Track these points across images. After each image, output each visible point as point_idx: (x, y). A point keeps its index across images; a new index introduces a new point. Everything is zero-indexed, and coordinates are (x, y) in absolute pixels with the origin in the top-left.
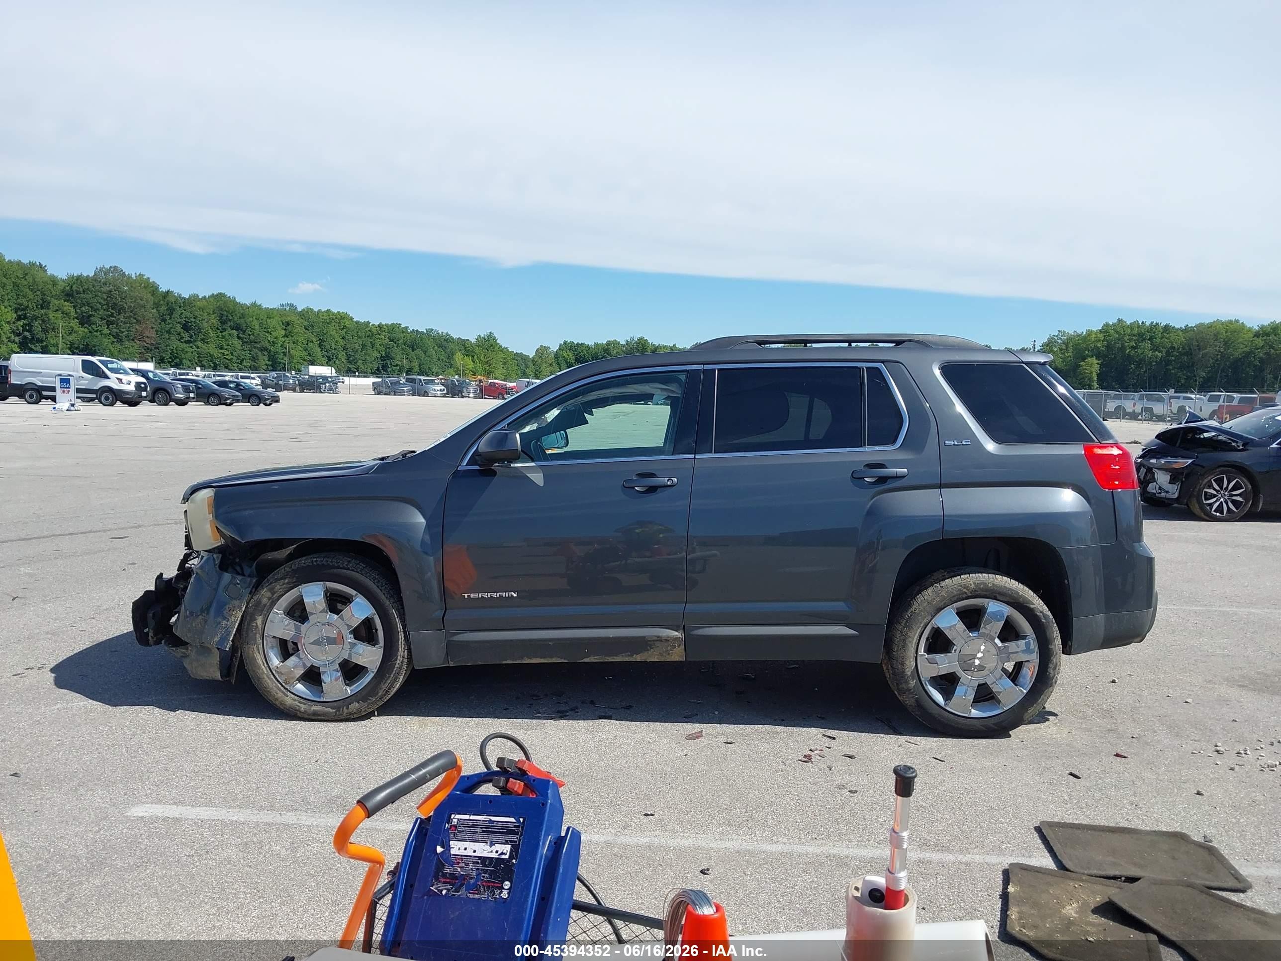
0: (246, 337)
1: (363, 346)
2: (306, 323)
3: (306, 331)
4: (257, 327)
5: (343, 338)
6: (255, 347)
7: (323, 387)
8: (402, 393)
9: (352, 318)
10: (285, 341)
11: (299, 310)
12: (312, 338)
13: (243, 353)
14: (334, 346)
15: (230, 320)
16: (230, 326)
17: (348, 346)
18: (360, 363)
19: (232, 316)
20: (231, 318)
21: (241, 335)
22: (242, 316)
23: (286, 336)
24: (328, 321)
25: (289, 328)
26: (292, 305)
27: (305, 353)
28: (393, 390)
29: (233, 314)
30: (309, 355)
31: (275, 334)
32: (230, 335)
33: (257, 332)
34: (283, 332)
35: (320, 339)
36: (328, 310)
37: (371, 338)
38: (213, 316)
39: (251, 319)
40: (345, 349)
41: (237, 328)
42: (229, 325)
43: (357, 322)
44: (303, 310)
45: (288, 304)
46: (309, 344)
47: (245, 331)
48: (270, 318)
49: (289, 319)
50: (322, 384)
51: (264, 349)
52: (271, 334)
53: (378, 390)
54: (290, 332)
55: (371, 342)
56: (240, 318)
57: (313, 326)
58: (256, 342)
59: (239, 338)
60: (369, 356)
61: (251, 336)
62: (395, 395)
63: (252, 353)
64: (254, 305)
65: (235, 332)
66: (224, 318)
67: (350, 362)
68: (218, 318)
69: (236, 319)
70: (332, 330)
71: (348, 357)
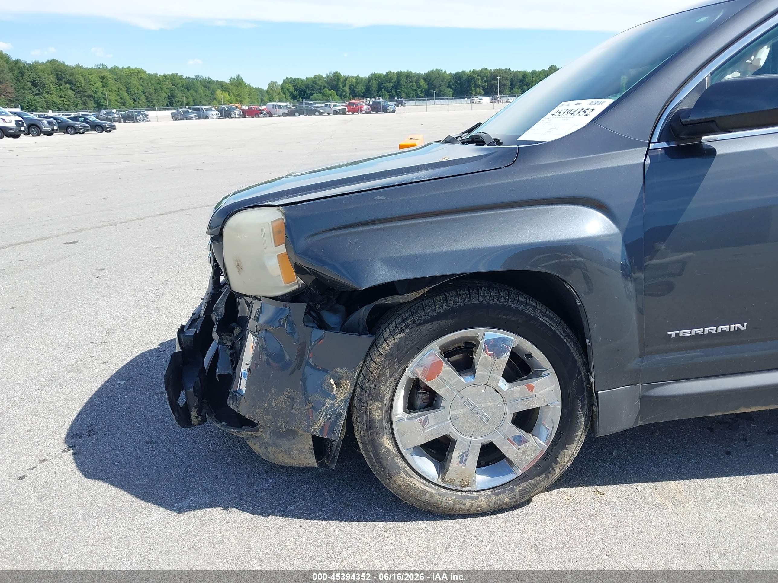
0: (76, 88)
1: (156, 90)
2: (115, 77)
3: (117, 82)
4: (83, 82)
5: (142, 85)
6: (84, 96)
7: (138, 118)
8: (191, 118)
9: (145, 72)
10: (103, 90)
11: (110, 68)
12: (121, 87)
13: (77, 99)
14: (136, 92)
15: (64, 78)
16: (64, 82)
17: (146, 91)
19: (65, 74)
20: (64, 76)
21: (73, 88)
22: (72, 74)
23: (103, 86)
24: (130, 75)
25: (104, 80)
26: (103, 65)
27: (118, 98)
28: (185, 117)
29: (65, 73)
30: (121, 98)
31: (96, 85)
32: (65, 88)
33: (83, 85)
34: (101, 84)
35: (126, 87)
36: (129, 67)
37: (160, 84)
38: (52, 75)
39: (77, 76)
40: (144, 93)
41: (69, 82)
42: (64, 81)
43: (149, 74)
44: (112, 68)
45: (101, 64)
46: (120, 91)
47: (75, 84)
48: (91, 75)
49: (103, 74)
50: (138, 116)
51: (90, 96)
52: (93, 86)
53: (175, 117)
54: (106, 84)
55: (160, 87)
56: (70, 76)
57: (120, 79)
58: (84, 92)
59: (72, 89)
60: (160, 96)
61: (80, 88)
62: (187, 120)
63: (82, 99)
64: (77, 66)
65: (68, 86)
66: (60, 76)
67: (149, 102)
68: (55, 77)
69: (68, 77)
70: (134, 80)
71: (147, 98)
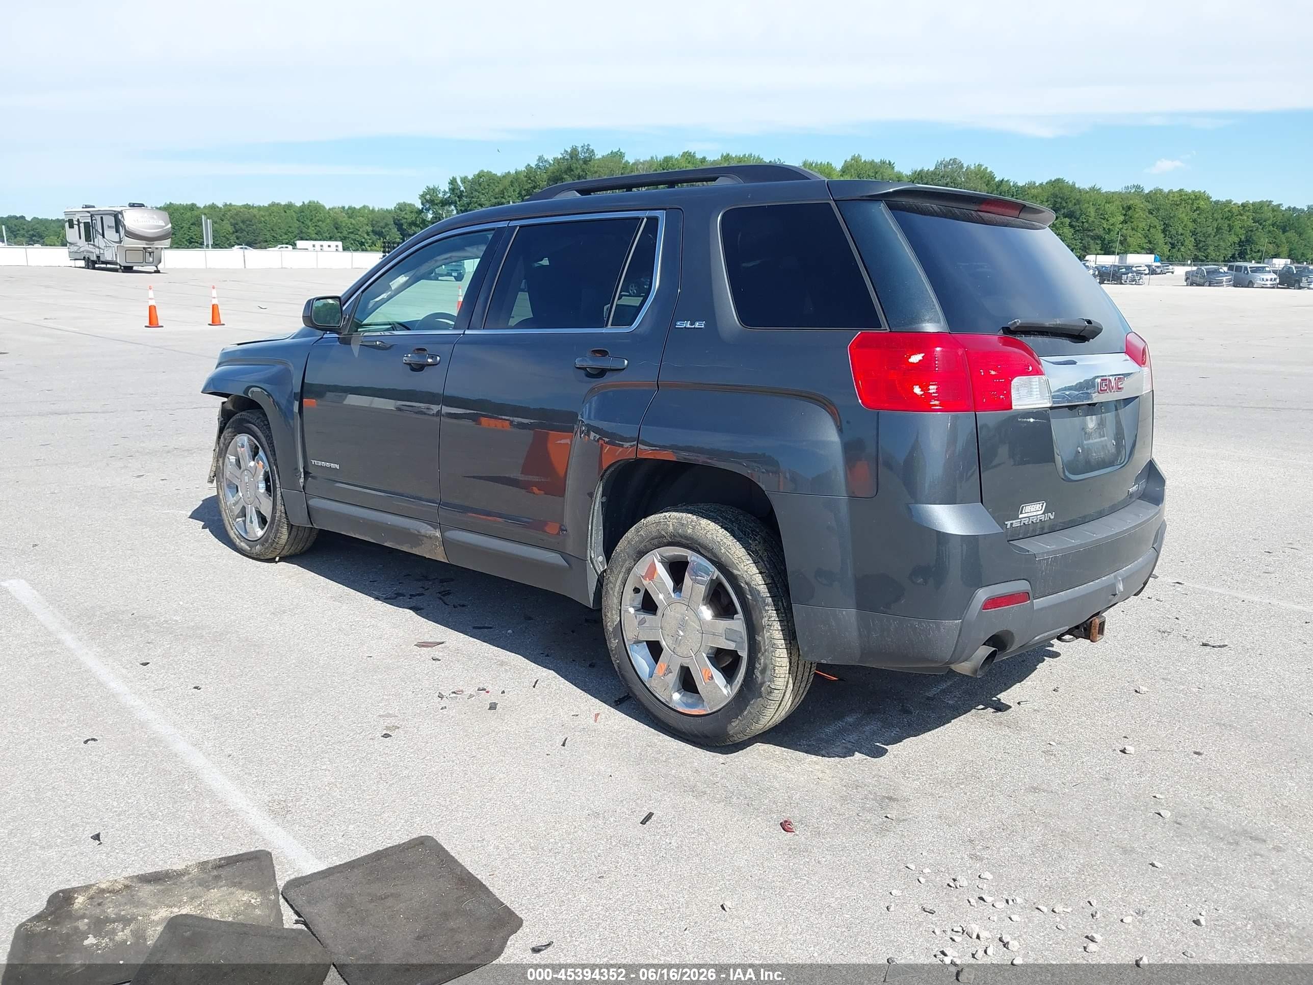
0: (1078, 224)
1: (1218, 229)
2: (1150, 206)
3: (1150, 216)
4: (1093, 214)
5: (1194, 221)
6: (1088, 236)
7: (1124, 277)
8: (1219, 284)
9: (1209, 198)
10: (1122, 228)
11: (1146, 191)
12: (1156, 222)
13: (1074, 242)
14: (1180, 231)
15: (1064, 208)
16: (1064, 214)
17: (1199, 230)
18: (1211, 250)
19: (1066, 203)
20: (1065, 205)
21: (1074, 223)
22: (1078, 202)
23: (1125, 222)
24: (1178, 203)
25: (1130, 213)
26: (1138, 187)
27: (1144, 240)
28: (1210, 280)
29: (1068, 201)
30: (1150, 242)
31: (1111, 221)
32: (1062, 223)
33: (1091, 219)
34: (1122, 218)
35: (1165, 224)
36: (1181, 190)
37: (1229, 221)
38: (1046, 204)
39: (1086, 205)
40: (1194, 233)
41: (1070, 215)
42: (1063, 212)
43: (1217, 202)
44: (1151, 191)
45: (1134, 186)
46: (1151, 230)
47: (1079, 218)
48: (1109, 203)
49: (1131, 202)
50: (1124, 274)
51: (1097, 238)
52: (1108, 220)
53: (1191, 280)
54: (1131, 217)
55: (1229, 225)
56: (1075, 204)
57: (1158, 210)
58: (1089, 230)
59: (1071, 226)
60: (1224, 241)
61: (1085, 224)
62: (1210, 286)
63: (1083, 242)
64: (1093, 189)
65: (1067, 220)
66: (1058, 205)
68: (1051, 206)
69: (1070, 206)
70: (1183, 214)
71: (1197, 243)
